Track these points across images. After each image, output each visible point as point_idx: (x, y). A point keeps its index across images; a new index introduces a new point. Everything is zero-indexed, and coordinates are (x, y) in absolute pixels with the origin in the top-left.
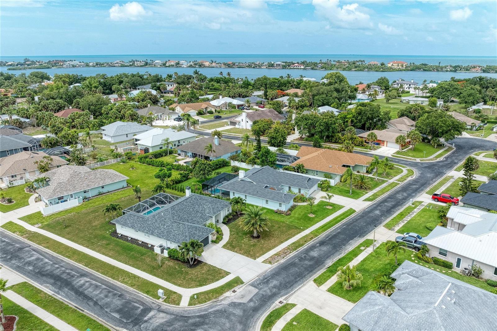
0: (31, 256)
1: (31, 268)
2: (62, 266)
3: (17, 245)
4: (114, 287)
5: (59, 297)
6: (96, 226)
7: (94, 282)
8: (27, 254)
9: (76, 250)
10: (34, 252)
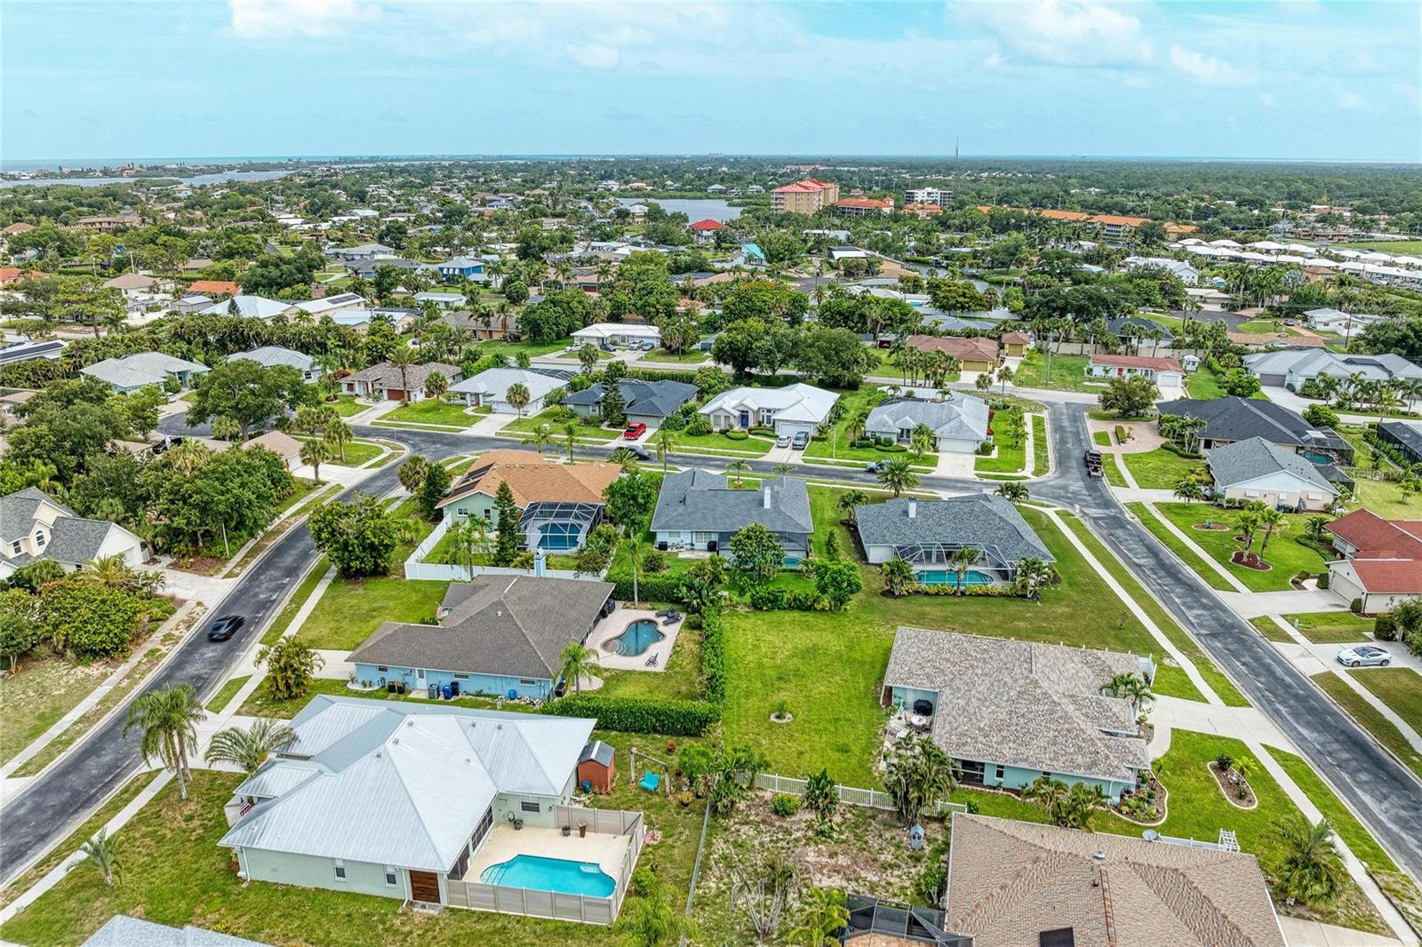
2: (1159, 584)
4: (1112, 544)
5: (1179, 561)
7: (1130, 555)
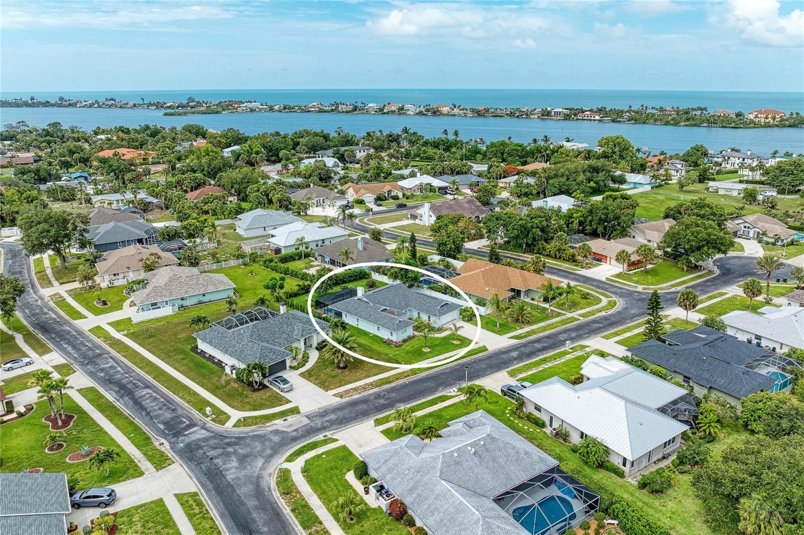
0: (107, 363)
1: (102, 375)
2: (131, 377)
3: (98, 351)
4: (169, 401)
5: (118, 404)
6: (180, 339)
7: (155, 395)
8: (104, 360)
9: (150, 362)
10: (111, 360)
